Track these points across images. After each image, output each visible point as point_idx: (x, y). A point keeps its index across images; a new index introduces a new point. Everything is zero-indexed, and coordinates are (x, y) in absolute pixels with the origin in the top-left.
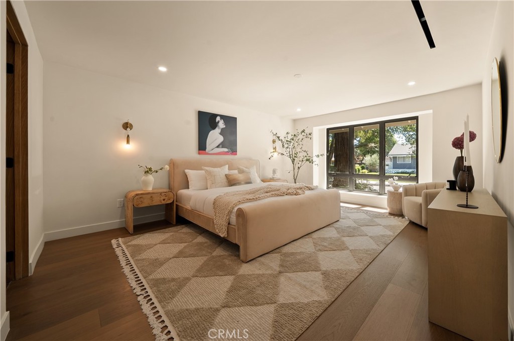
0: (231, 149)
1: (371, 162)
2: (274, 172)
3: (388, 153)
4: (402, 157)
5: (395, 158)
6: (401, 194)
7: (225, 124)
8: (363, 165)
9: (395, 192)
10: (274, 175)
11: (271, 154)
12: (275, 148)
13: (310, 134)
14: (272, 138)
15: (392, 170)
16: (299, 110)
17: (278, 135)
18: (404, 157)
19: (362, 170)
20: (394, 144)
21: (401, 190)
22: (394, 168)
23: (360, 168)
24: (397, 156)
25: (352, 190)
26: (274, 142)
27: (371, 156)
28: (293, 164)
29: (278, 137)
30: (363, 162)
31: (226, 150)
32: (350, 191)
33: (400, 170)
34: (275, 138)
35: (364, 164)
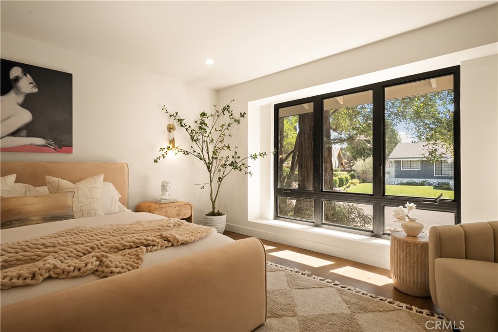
0: (54, 140)
1: (364, 168)
2: (164, 187)
3: (389, 155)
4: (408, 162)
5: (398, 163)
6: (425, 246)
7: (38, 85)
8: (353, 173)
9: (410, 240)
10: (163, 194)
11: (162, 152)
12: (172, 141)
13: (242, 115)
14: (166, 121)
15: (393, 179)
16: (209, 62)
17: (179, 117)
18: (411, 161)
19: (352, 179)
20: (396, 144)
21: (425, 236)
22: (396, 177)
23: (349, 177)
24: (401, 160)
25: (319, 223)
26: (170, 129)
27: (364, 160)
28: (210, 171)
29: (180, 120)
30: (353, 168)
31: (39, 141)
32: (317, 226)
33: (406, 180)
34: (172, 121)
35: (354, 171)
